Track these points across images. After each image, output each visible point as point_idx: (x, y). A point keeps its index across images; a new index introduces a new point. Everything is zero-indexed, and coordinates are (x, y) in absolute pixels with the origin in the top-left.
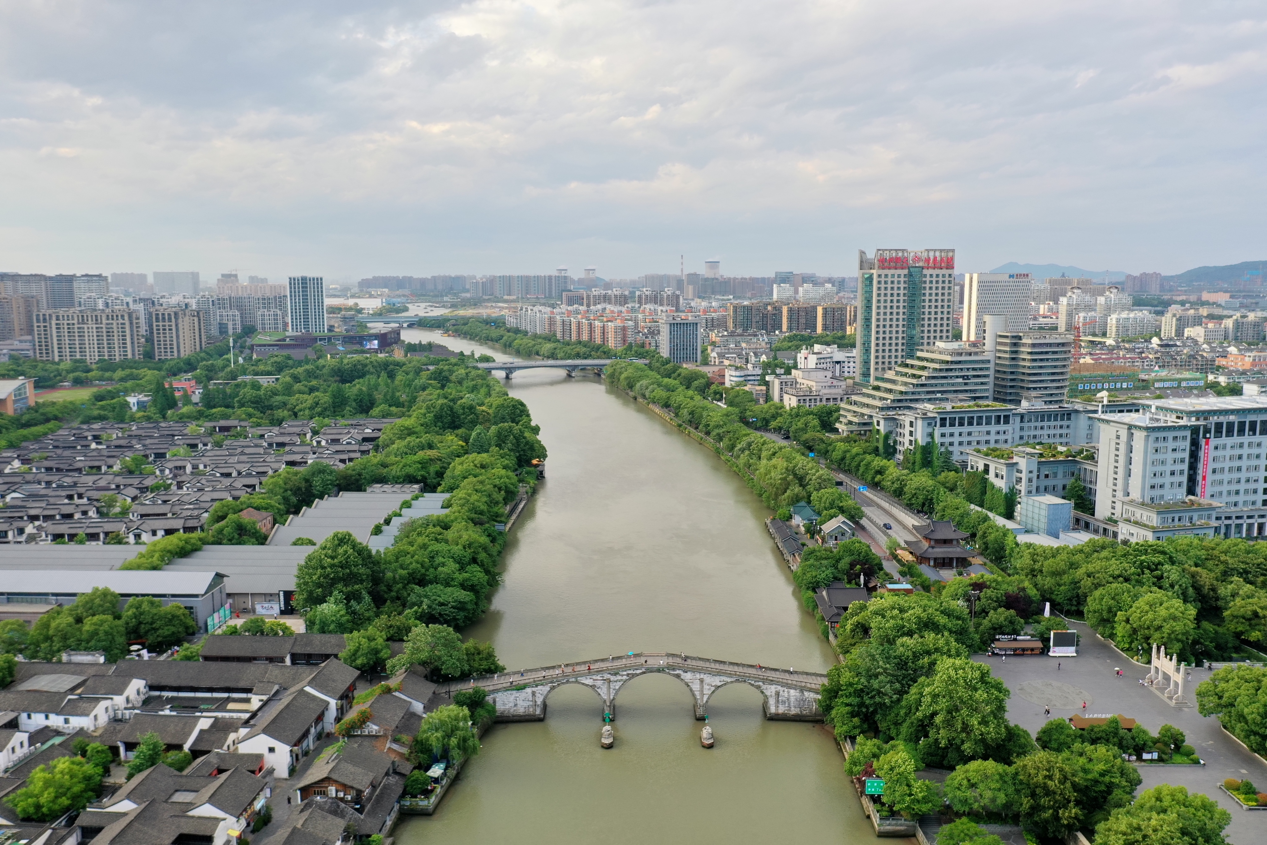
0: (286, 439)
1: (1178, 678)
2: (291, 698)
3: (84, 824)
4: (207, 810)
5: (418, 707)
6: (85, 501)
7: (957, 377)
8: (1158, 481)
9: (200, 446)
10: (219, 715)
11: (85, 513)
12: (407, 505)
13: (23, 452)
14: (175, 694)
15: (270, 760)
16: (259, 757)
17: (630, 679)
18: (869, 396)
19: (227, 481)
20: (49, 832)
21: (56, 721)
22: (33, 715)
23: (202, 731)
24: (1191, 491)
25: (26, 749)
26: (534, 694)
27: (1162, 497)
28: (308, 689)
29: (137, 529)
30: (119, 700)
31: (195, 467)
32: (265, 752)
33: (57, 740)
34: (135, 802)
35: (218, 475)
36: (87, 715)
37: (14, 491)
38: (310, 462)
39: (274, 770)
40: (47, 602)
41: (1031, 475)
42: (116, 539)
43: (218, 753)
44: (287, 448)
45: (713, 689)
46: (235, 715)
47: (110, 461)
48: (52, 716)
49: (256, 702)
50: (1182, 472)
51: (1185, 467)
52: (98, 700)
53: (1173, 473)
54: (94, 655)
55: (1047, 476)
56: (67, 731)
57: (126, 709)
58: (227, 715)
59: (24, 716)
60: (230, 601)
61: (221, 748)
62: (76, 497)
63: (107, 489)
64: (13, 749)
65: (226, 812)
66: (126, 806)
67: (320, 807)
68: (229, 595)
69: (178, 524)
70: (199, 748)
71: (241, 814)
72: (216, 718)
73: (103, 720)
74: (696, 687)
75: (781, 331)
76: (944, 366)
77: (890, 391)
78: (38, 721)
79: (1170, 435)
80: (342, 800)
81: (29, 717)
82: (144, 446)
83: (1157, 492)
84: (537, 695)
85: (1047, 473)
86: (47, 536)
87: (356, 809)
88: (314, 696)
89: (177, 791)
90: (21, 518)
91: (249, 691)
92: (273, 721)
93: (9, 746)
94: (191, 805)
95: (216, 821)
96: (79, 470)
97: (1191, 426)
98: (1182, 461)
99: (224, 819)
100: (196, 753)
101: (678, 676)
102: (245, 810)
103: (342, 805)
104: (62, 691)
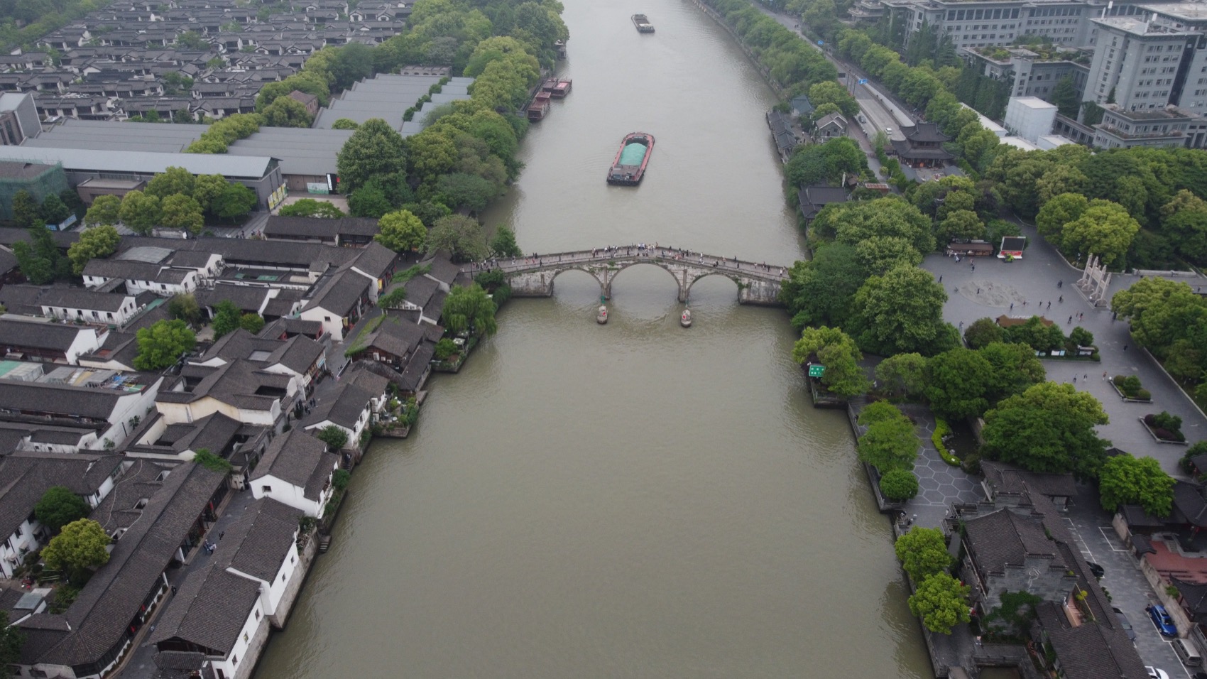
0: (325, 14)
1: (1104, 285)
2: (340, 276)
3: (188, 375)
4: (279, 368)
5: (445, 286)
6: (152, 77)
8: (1144, 89)
9: (248, 19)
10: (284, 286)
11: (153, 89)
12: (436, 89)
13: (91, 24)
14: (247, 266)
15: (327, 327)
16: (318, 324)
17: (624, 268)
19: (275, 60)
20: (162, 379)
21: (155, 287)
22: (136, 282)
23: (271, 300)
24: (1174, 100)
25: (135, 309)
26: (542, 276)
28: (354, 268)
29: (200, 108)
30: (203, 271)
31: (246, 42)
32: (323, 320)
33: (157, 303)
34: (224, 359)
35: (266, 52)
36: (179, 283)
37: (90, 66)
38: (349, 39)
39: (331, 335)
40: (133, 179)
41: (1023, 78)
42: (184, 118)
43: (285, 319)
44: (327, 24)
45: (694, 278)
46: (296, 287)
47: (170, 35)
48: (151, 283)
49: (312, 277)
50: (1169, 82)
51: (1173, 76)
52: (185, 272)
53: (1159, 82)
54: (178, 231)
55: (1039, 78)
56: (165, 295)
57: (209, 278)
58: (290, 286)
59: (129, 282)
60: (286, 180)
61: (288, 313)
62: (144, 72)
63: (170, 65)
64: (125, 310)
65: (294, 370)
66: (217, 362)
67: (369, 368)
68: (284, 176)
69: (235, 104)
70: (270, 313)
71: (307, 372)
72: (282, 289)
73: (192, 286)
74: (680, 276)
78: (141, 286)
79: (1165, 45)
80: (385, 363)
81: (134, 283)
82: (198, 18)
83: (1140, 101)
84: (546, 278)
85: (1040, 75)
86: (124, 112)
87: (397, 370)
88: (359, 274)
89: (255, 350)
90: (100, 93)
91: (307, 266)
92: (327, 296)
93: (122, 307)
94: (267, 364)
95: (286, 377)
96: (142, 44)
97: (1188, 36)
98: (1172, 70)
99: (294, 376)
100: (268, 318)
101: (665, 267)
102: (310, 368)
103: (386, 367)
104: (156, 262)
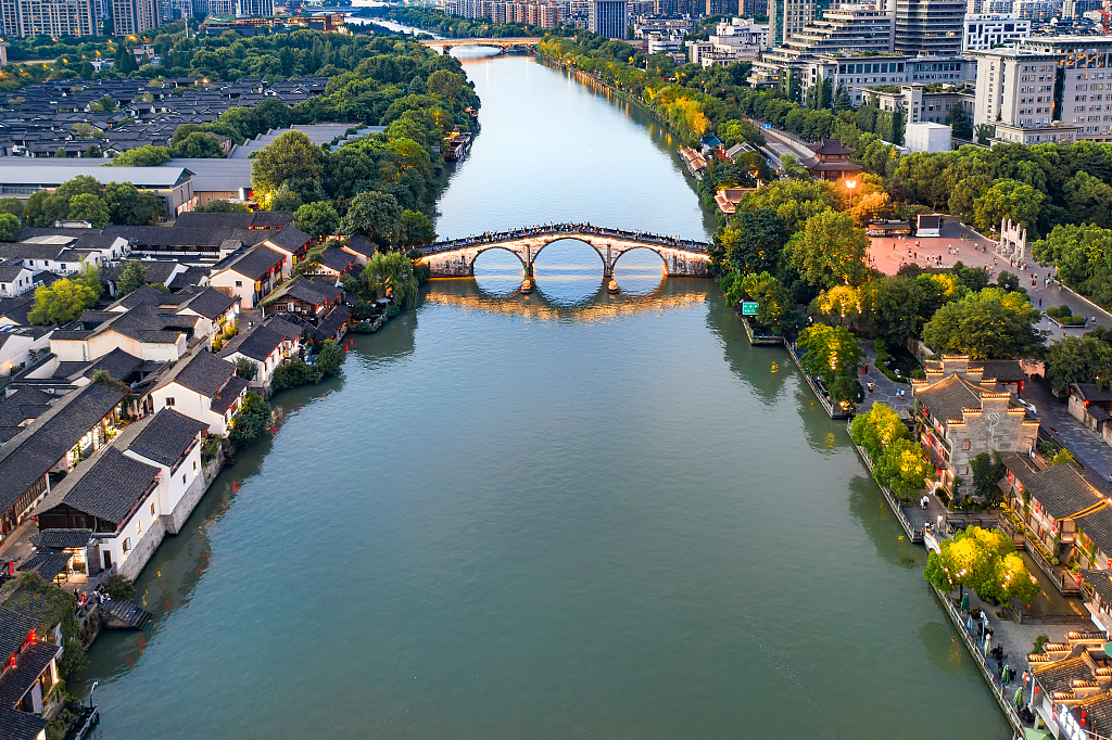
1: (1020, 243)
2: (253, 249)
3: (87, 321)
4: (188, 312)
5: (363, 259)
7: (860, 35)
8: (1027, 106)
9: (162, 96)
10: (193, 265)
12: (351, 132)
14: (154, 252)
15: (237, 292)
16: (228, 289)
17: (547, 244)
18: (778, 54)
21: (54, 266)
22: (34, 261)
23: (178, 275)
24: (1057, 115)
25: (31, 283)
26: (463, 257)
27: (1030, 121)
28: (268, 244)
30: (107, 253)
32: (234, 284)
34: (127, 307)
36: (80, 261)
39: (241, 295)
41: (916, 106)
42: (93, 155)
45: (619, 253)
46: (205, 265)
47: (81, 105)
48: (51, 262)
49: (223, 255)
50: (1048, 99)
51: (1051, 94)
52: (88, 252)
53: (1040, 100)
54: (83, 223)
55: (931, 109)
56: (65, 274)
57: (112, 260)
59: (27, 260)
60: (197, 197)
61: (197, 283)
64: (20, 282)
66: (120, 309)
67: (281, 317)
68: (196, 193)
70: (177, 286)
71: (216, 319)
72: (190, 266)
73: (94, 266)
74: (604, 251)
75: (704, 15)
76: (847, 25)
77: (798, 49)
78: (39, 265)
79: (1038, 65)
80: (299, 313)
81: (31, 262)
83: (1027, 116)
84: (467, 258)
85: (931, 105)
86: (30, 154)
87: (311, 322)
88: (273, 249)
89: (162, 303)
91: (218, 248)
92: (239, 262)
93: (17, 279)
97: (1056, 57)
98: (1049, 88)
99: (201, 320)
100: (175, 288)
101: (589, 242)
102: (219, 316)
103: (300, 317)
104: (58, 245)
